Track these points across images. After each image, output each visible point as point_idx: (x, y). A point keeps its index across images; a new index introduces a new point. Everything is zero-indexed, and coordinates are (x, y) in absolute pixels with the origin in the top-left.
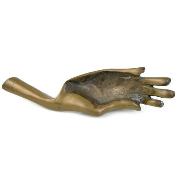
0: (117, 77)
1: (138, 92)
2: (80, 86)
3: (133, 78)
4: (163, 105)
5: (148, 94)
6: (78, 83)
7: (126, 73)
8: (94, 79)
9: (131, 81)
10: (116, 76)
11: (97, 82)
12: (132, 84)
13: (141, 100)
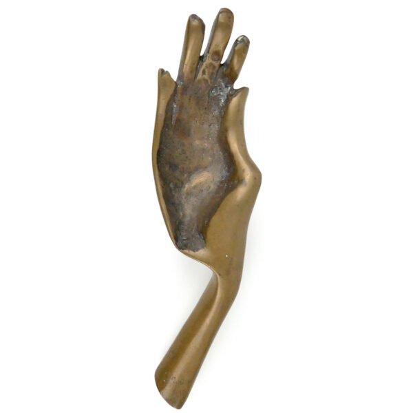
0: (171, 133)
1: (207, 91)
2: (187, 219)
3: (178, 98)
4: (245, 36)
5: (217, 68)
6: (181, 223)
7: (166, 113)
8: (171, 186)
9: (182, 103)
10: (169, 135)
11: (179, 180)
12: (190, 102)
13: (226, 87)
